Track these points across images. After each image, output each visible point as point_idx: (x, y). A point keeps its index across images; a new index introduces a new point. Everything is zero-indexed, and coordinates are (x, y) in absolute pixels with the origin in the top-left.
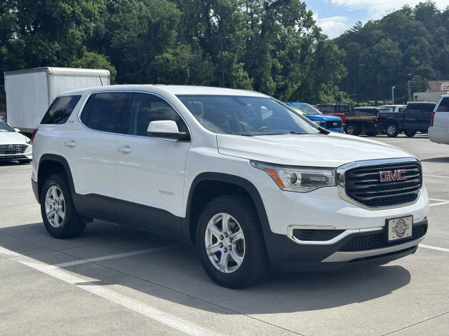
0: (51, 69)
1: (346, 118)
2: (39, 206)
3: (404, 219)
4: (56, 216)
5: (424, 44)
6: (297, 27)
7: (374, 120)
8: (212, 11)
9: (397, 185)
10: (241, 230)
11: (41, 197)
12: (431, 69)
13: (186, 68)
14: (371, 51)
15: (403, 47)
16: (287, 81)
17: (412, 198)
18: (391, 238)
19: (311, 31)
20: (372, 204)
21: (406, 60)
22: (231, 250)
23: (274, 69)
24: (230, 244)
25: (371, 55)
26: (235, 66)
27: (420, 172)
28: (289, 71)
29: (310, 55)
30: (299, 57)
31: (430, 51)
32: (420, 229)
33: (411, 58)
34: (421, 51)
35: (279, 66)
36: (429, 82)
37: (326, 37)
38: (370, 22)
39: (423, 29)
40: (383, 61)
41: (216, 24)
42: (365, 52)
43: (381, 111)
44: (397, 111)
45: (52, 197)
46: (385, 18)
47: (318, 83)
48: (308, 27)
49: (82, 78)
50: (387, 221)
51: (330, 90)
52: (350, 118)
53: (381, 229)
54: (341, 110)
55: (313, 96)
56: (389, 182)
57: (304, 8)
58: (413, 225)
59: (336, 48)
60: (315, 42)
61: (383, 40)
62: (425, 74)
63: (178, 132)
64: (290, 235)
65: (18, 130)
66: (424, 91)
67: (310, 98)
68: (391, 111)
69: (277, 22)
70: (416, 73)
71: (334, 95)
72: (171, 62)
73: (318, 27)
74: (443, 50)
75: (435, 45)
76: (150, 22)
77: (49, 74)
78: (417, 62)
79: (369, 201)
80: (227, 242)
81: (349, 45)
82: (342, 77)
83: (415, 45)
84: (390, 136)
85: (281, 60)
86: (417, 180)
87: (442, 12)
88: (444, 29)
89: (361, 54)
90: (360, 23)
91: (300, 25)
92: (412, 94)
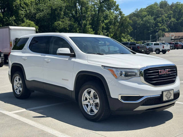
0: (11, 27)
2: (11, 85)
3: (170, 91)
4: (18, 89)
5: (163, 18)
6: (112, 11)
8: (78, 4)
9: (167, 76)
10: (98, 99)
11: (12, 81)
12: (166, 28)
13: (67, 27)
14: (142, 20)
15: (155, 19)
17: (173, 82)
18: (164, 100)
19: (118, 12)
20: (156, 84)
22: (93, 105)
23: (103, 28)
24: (93, 103)
25: (142, 22)
26: (88, 26)
27: (176, 70)
28: (109, 29)
29: (118, 22)
30: (113, 22)
31: (166, 21)
32: (177, 95)
33: (158, 24)
34: (162, 21)
35: (105, 26)
36: (165, 33)
37: (124, 15)
38: (141, 9)
39: (163, 12)
41: (80, 9)
42: (140, 21)
45: (17, 81)
46: (147, 7)
47: (121, 33)
50: (162, 92)
51: (126, 36)
53: (160, 95)
55: (119, 39)
56: (163, 75)
57: (115, 3)
58: (174, 93)
59: (128, 19)
60: (120, 17)
61: (147, 16)
62: (164, 30)
63: (70, 53)
64: (120, 99)
66: (163, 37)
69: (104, 9)
70: (160, 29)
71: (128, 38)
74: (171, 20)
75: (168, 18)
76: (52, 8)
77: (10, 29)
78: (160, 25)
79: (154, 83)
80: (91, 102)
81: (133, 18)
82: (131, 31)
83: (159, 18)
86: (175, 74)
87: (170, 5)
88: (171, 12)
89: (138, 22)
90: (137, 9)
91: (113, 10)
92: (158, 38)
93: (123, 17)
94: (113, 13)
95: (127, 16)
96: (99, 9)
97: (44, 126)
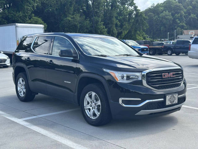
0: (17, 24)
1: (150, 47)
5: (182, 13)
6: (126, 6)
7: (162, 48)
12: (185, 25)
13: (77, 24)
14: (159, 17)
15: (173, 15)
16: (122, 30)
21: (174, 21)
23: (116, 25)
25: (158, 19)
26: (99, 23)
28: (123, 26)
29: (132, 18)
30: (127, 19)
31: (184, 16)
33: (176, 20)
34: (180, 17)
35: (119, 23)
36: (184, 31)
37: (140, 10)
38: (158, 4)
39: (182, 7)
40: (165, 21)
41: (91, 4)
42: (156, 17)
43: (165, 44)
44: (171, 44)
46: (165, 2)
47: (136, 31)
48: (132, 6)
49: (31, 28)
51: (141, 34)
52: (151, 47)
54: (147, 43)
55: (134, 37)
59: (144, 15)
60: (135, 12)
61: (164, 12)
62: (182, 27)
65: (2, 52)
66: (182, 35)
67: (132, 38)
68: (169, 44)
69: (118, 4)
70: (178, 27)
71: (143, 36)
72: (71, 22)
73: (136, 6)
74: (190, 17)
75: (187, 14)
76: (61, 3)
77: (17, 27)
78: (179, 22)
81: (149, 14)
82: (147, 29)
83: (178, 14)
84: (169, 55)
85: (120, 21)
88: (191, 7)
89: (154, 18)
90: (154, 4)
91: (128, 5)
92: (177, 36)
93: (138, 13)
94: (128, 8)
95: (142, 11)
96: (112, 4)
97: (58, 136)
